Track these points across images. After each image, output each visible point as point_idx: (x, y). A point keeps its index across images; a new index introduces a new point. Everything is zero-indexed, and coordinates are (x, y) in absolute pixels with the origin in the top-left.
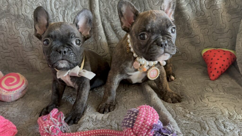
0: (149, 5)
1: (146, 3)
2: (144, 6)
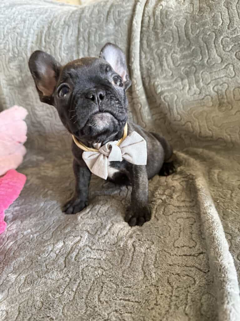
0: (217, 51)
1: (212, 49)
2: (208, 53)
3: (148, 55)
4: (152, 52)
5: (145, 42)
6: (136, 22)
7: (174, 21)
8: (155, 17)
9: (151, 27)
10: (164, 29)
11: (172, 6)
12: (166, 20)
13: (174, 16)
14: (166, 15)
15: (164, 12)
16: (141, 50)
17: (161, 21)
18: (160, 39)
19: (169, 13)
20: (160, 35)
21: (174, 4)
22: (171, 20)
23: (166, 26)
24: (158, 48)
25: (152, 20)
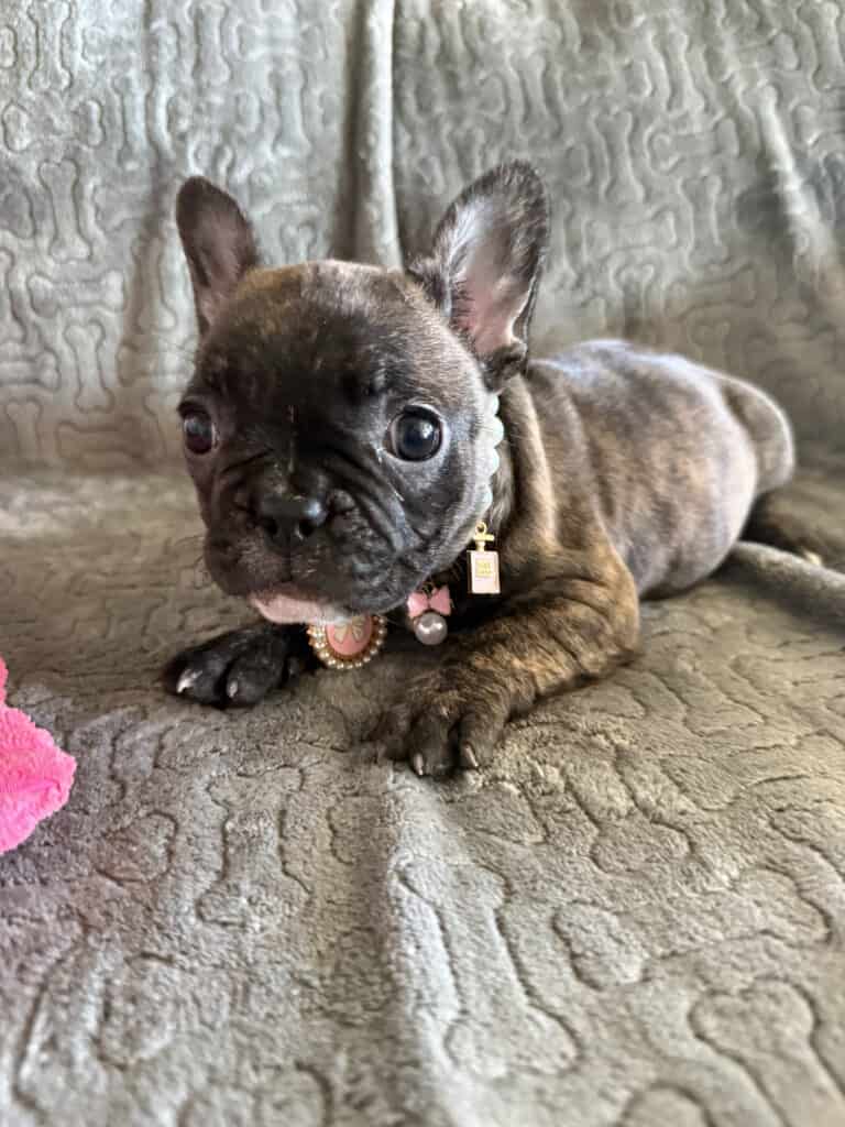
0: (634, 165)
2: (612, 165)
3: (423, 140)
4: (437, 132)
5: (409, 95)
7: (510, 53)
8: (444, 26)
9: (431, 53)
10: (477, 67)
11: (494, 9)
12: (483, 43)
13: (508, 38)
14: (481, 31)
15: (474, 20)
17: (466, 42)
18: (465, 97)
19: (489, 27)
20: (464, 84)
21: (500, 8)
22: (499, 47)
23: (485, 63)
24: (458, 123)
25: (432, 35)
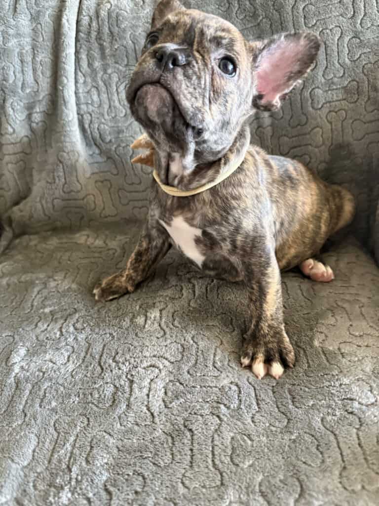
3: (89, 80)
4: (96, 76)
5: (84, 56)
6: (68, 21)
7: (130, 33)
8: (100, 19)
9: (94, 34)
10: (114, 42)
11: (125, 6)
12: (117, 28)
13: (129, 25)
14: (117, 21)
15: (114, 15)
16: (78, 68)
17: (109, 28)
18: (108, 57)
19: (121, 18)
20: (107, 51)
21: (129, 6)
22: (124, 31)
23: (118, 39)
24: (105, 71)
25: (94, 24)
